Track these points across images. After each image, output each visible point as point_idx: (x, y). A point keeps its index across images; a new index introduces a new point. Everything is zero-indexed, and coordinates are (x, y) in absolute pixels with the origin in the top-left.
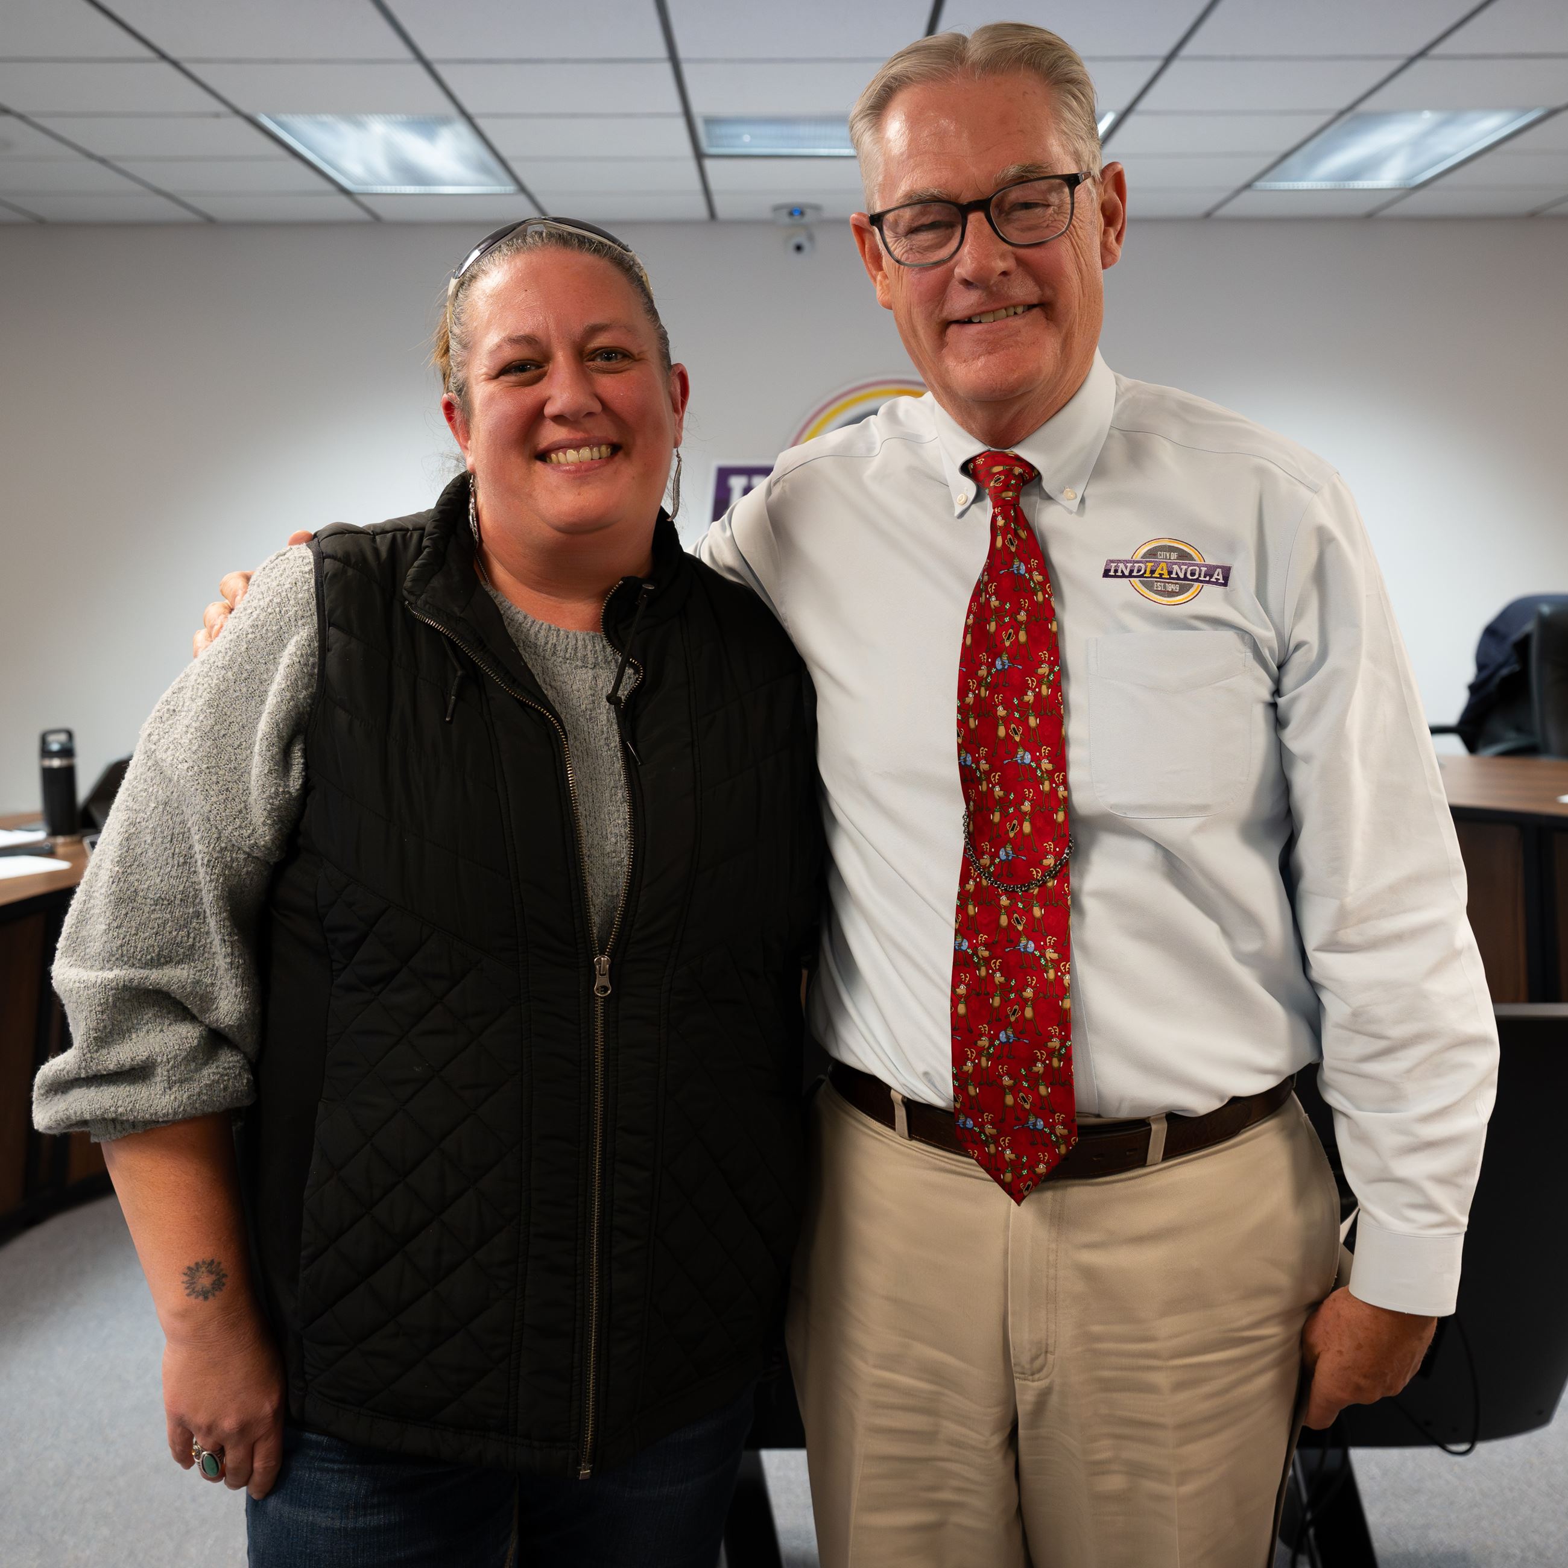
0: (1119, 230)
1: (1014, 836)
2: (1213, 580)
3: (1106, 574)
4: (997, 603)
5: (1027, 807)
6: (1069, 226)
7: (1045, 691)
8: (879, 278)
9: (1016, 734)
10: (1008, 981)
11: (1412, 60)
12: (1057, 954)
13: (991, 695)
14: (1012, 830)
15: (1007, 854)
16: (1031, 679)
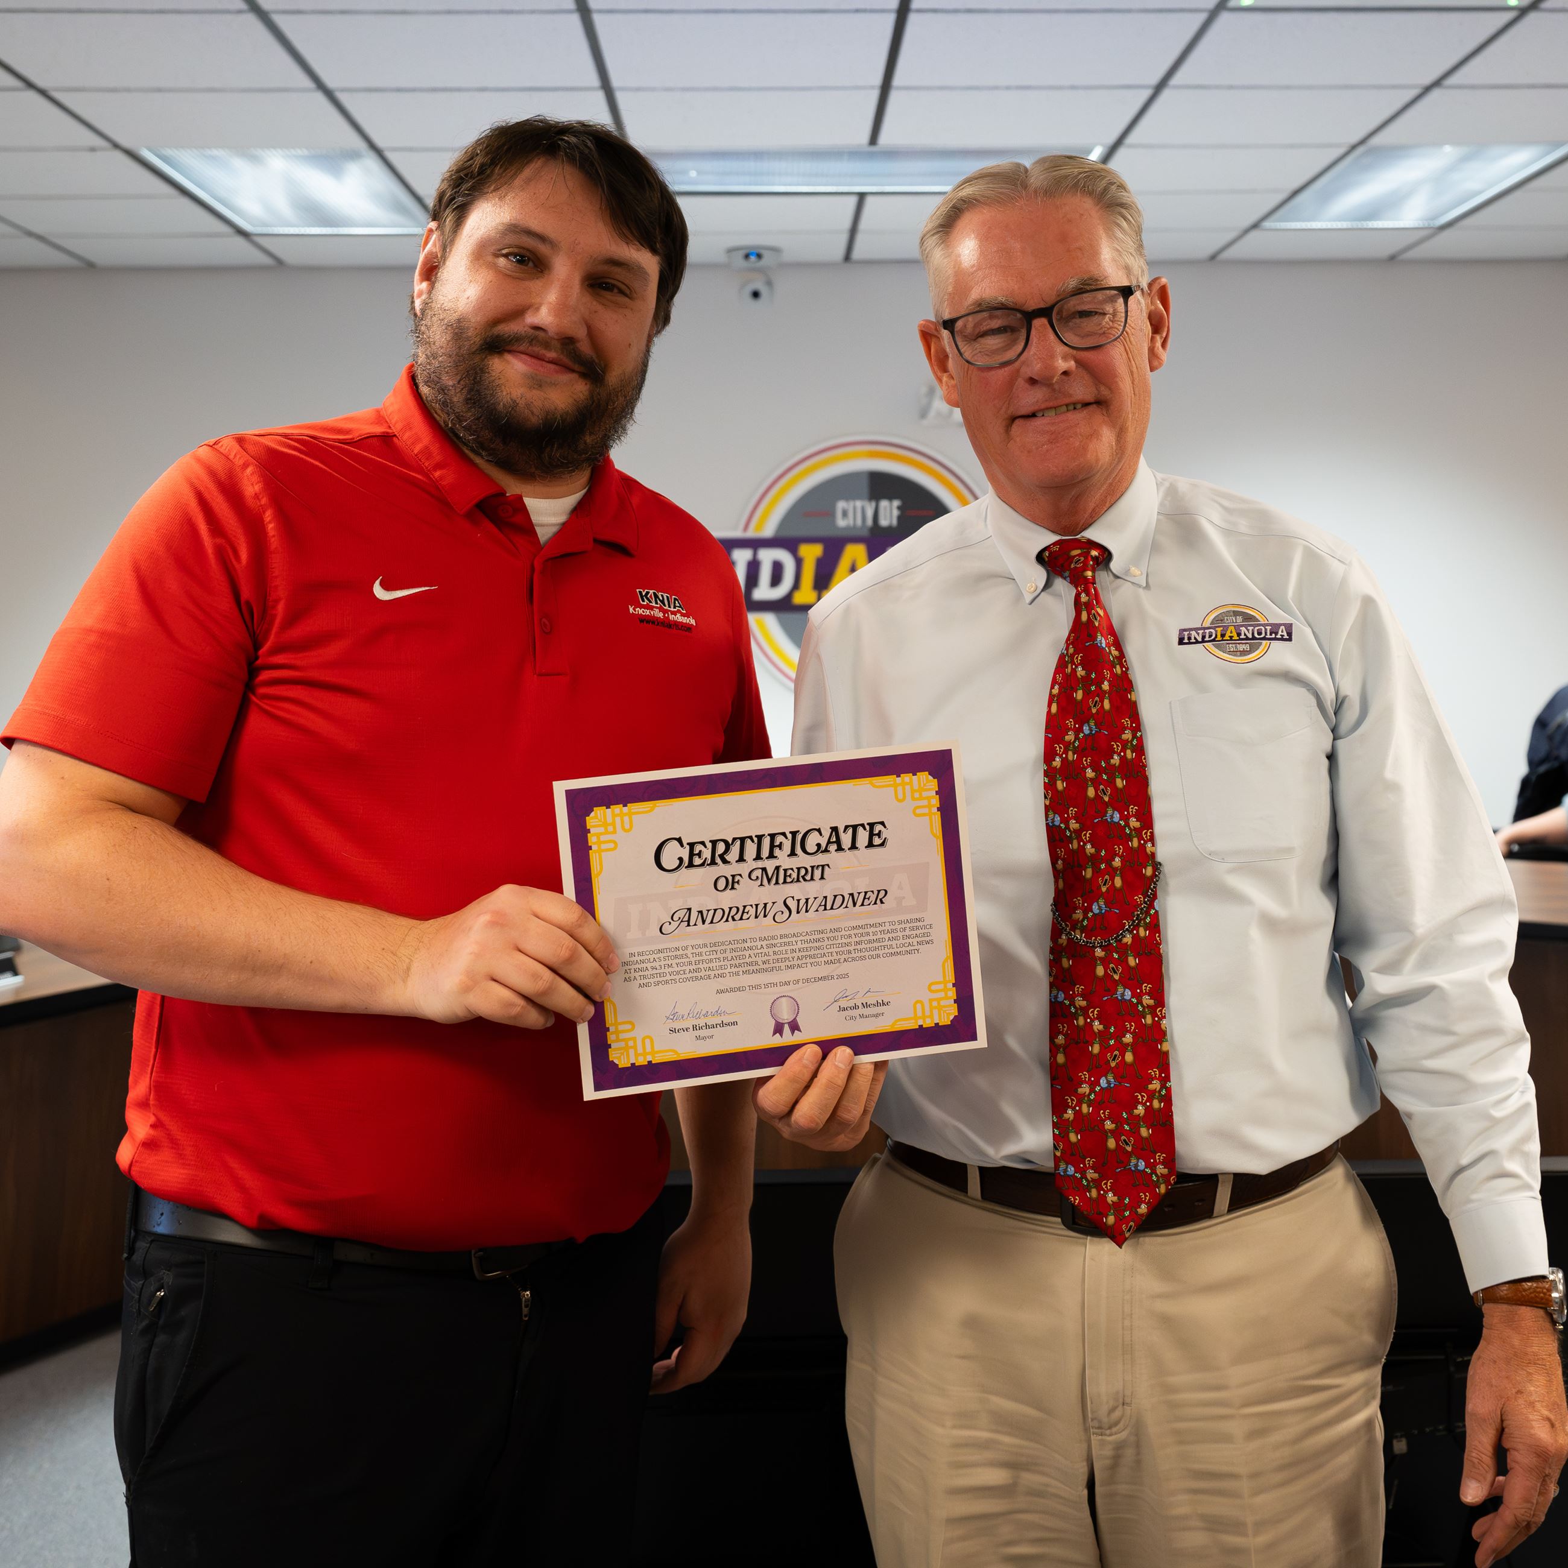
0: (1164, 337)
1: (1106, 891)
2: (1279, 636)
3: (1181, 642)
4: (1083, 673)
5: (1117, 862)
6: (1123, 332)
7: (1129, 754)
8: (945, 379)
9: (1105, 794)
10: (1107, 1028)
11: (1427, 89)
12: (1153, 1001)
13: (1079, 759)
14: (1105, 885)
15: (1100, 908)
16: (1116, 744)
